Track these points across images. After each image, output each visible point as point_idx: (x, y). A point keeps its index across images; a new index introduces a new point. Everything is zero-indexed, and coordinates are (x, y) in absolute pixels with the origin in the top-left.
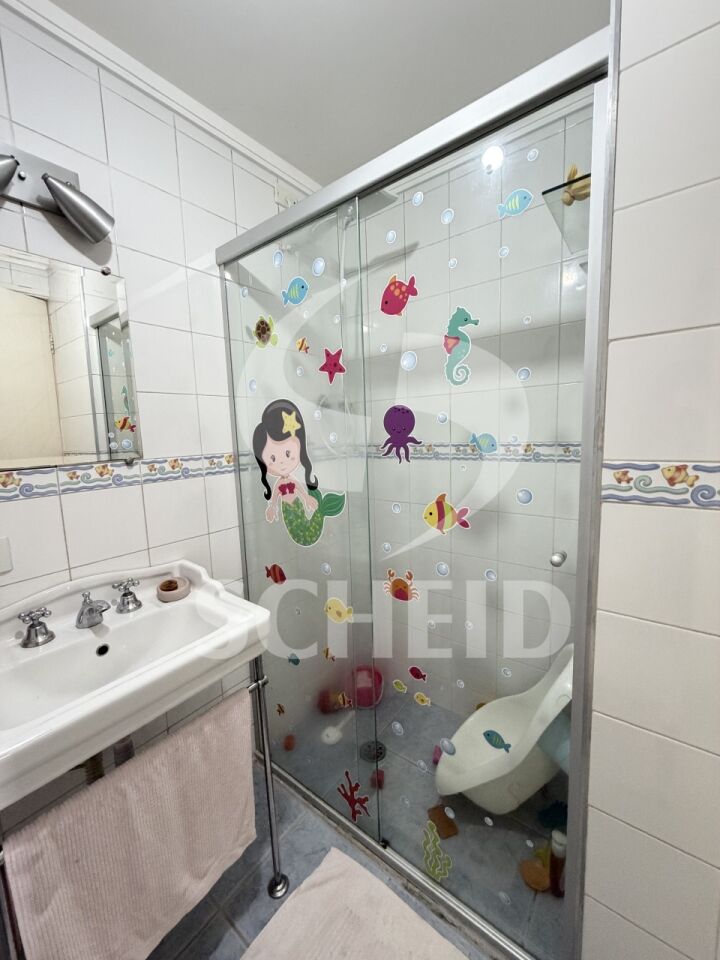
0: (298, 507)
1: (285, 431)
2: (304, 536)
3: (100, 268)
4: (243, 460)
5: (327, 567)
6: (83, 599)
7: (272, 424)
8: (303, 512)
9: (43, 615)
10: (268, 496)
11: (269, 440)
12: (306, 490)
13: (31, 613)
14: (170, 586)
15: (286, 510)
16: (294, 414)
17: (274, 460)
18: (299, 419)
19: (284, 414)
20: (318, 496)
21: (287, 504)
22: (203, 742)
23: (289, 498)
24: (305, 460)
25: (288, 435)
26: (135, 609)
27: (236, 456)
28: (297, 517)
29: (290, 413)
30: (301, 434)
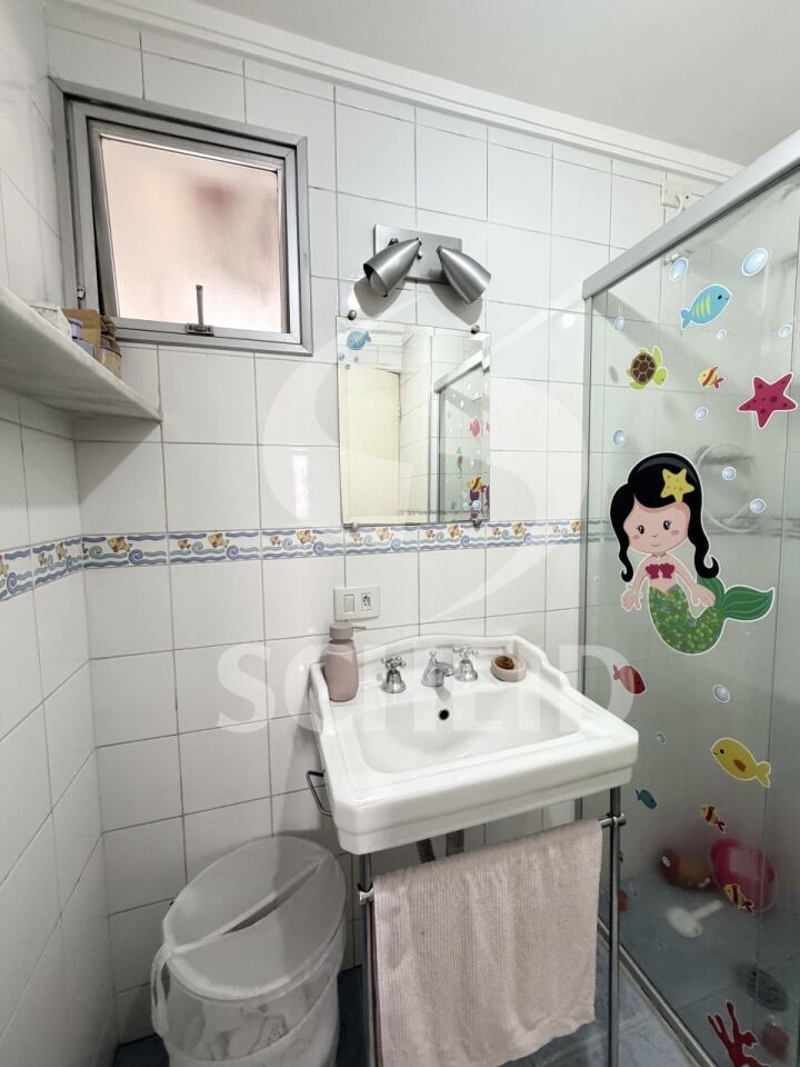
0: (678, 599)
1: (664, 494)
2: (684, 639)
3: (470, 328)
4: (592, 529)
5: (723, 691)
6: (429, 658)
7: (644, 484)
8: (685, 606)
9: (400, 664)
10: (627, 577)
11: (637, 505)
12: (693, 575)
13: (391, 660)
14: (505, 663)
15: (656, 599)
16: (684, 472)
17: (642, 532)
18: (692, 479)
19: (666, 473)
20: (717, 589)
21: (658, 591)
22: (546, 866)
23: (662, 584)
24: (696, 534)
25: (671, 499)
26: (471, 680)
27: (584, 524)
28: (674, 611)
29: (676, 470)
30: (693, 500)
